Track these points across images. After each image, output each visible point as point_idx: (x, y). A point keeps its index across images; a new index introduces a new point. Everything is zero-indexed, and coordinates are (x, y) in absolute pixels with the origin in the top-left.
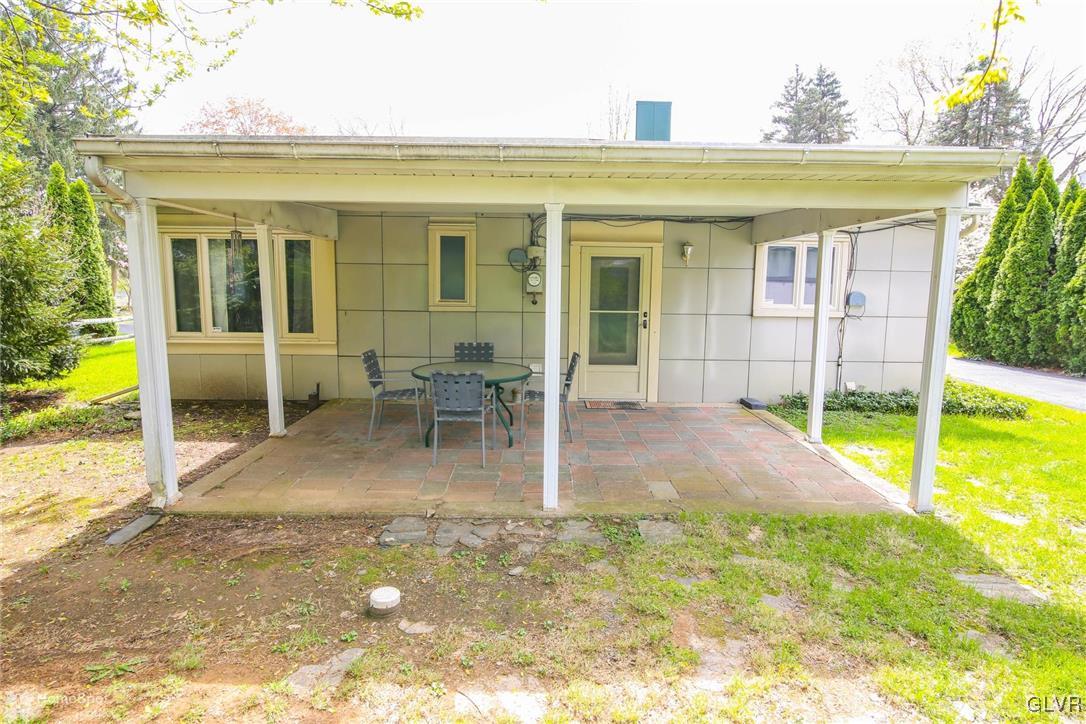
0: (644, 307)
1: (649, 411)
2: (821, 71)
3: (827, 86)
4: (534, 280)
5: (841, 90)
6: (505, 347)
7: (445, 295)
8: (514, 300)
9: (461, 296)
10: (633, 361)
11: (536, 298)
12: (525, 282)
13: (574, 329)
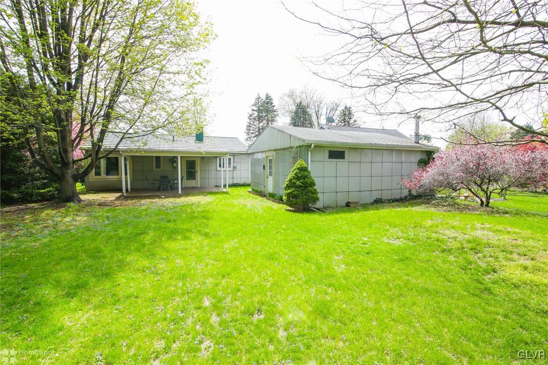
0: (196, 169)
1: (198, 188)
2: (267, 95)
3: (269, 100)
4: (175, 165)
5: (273, 102)
6: (170, 178)
7: (156, 167)
8: (171, 169)
9: (160, 168)
10: (195, 179)
11: (176, 168)
12: (173, 165)
13: (183, 174)
